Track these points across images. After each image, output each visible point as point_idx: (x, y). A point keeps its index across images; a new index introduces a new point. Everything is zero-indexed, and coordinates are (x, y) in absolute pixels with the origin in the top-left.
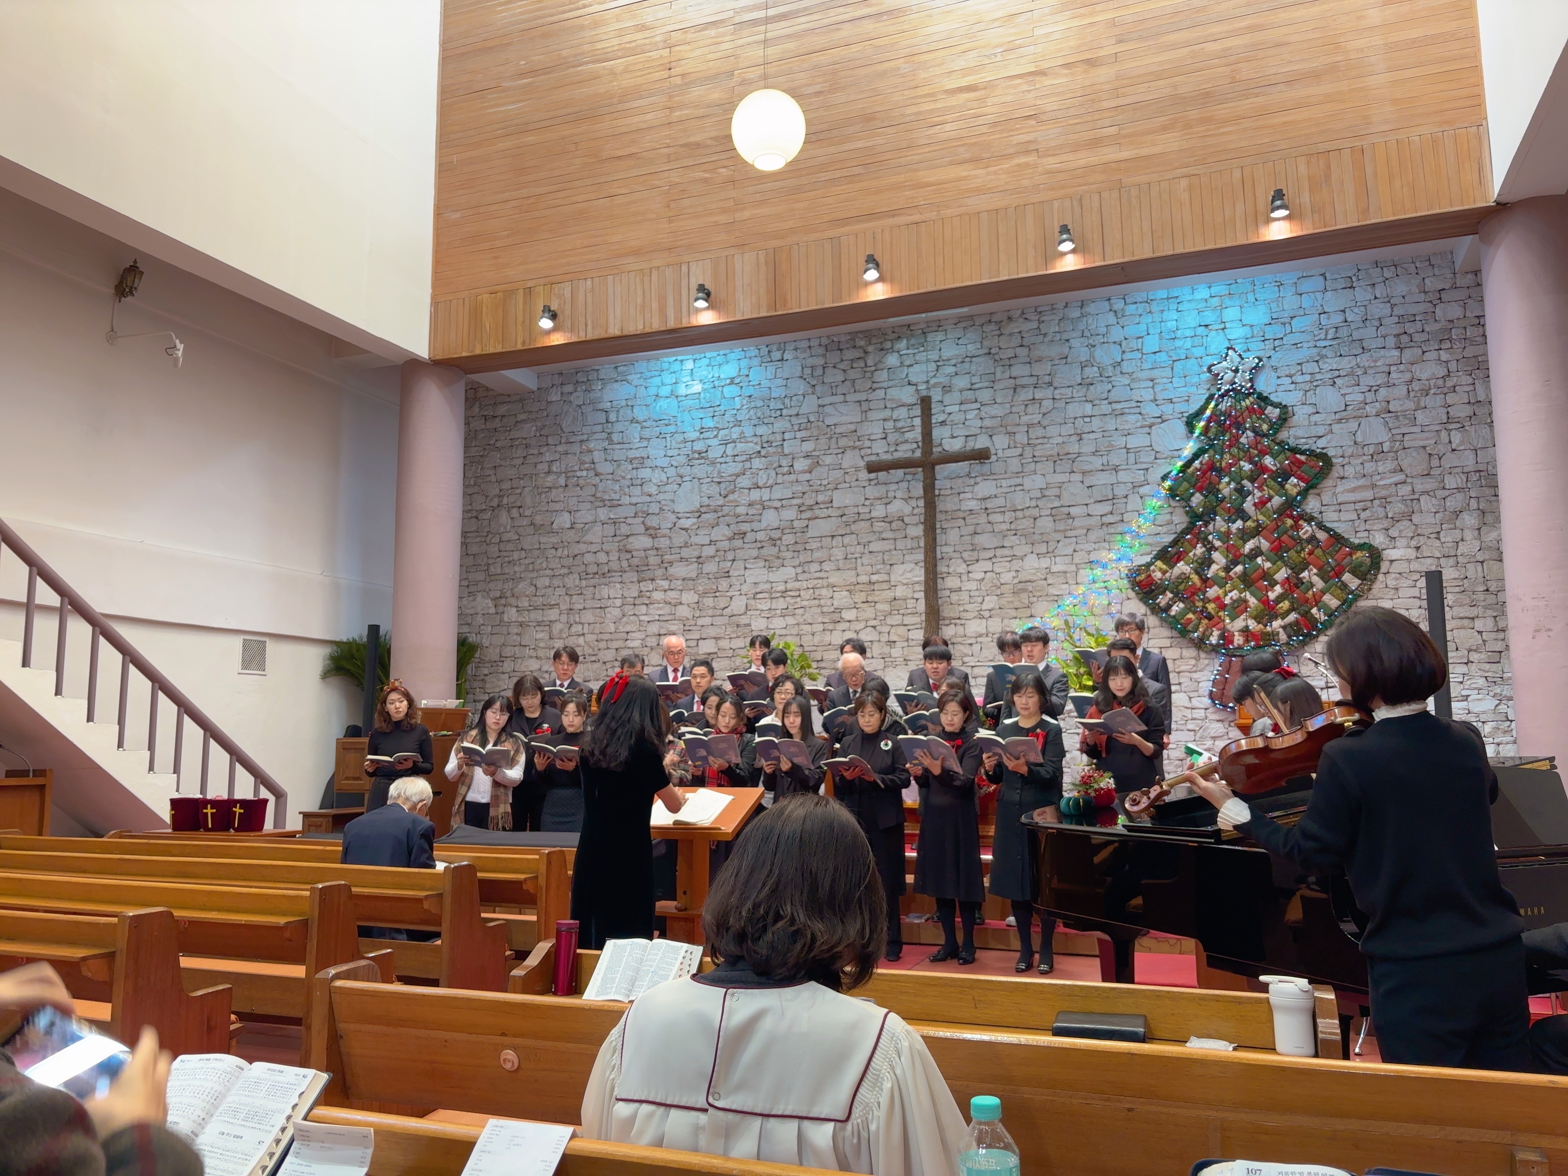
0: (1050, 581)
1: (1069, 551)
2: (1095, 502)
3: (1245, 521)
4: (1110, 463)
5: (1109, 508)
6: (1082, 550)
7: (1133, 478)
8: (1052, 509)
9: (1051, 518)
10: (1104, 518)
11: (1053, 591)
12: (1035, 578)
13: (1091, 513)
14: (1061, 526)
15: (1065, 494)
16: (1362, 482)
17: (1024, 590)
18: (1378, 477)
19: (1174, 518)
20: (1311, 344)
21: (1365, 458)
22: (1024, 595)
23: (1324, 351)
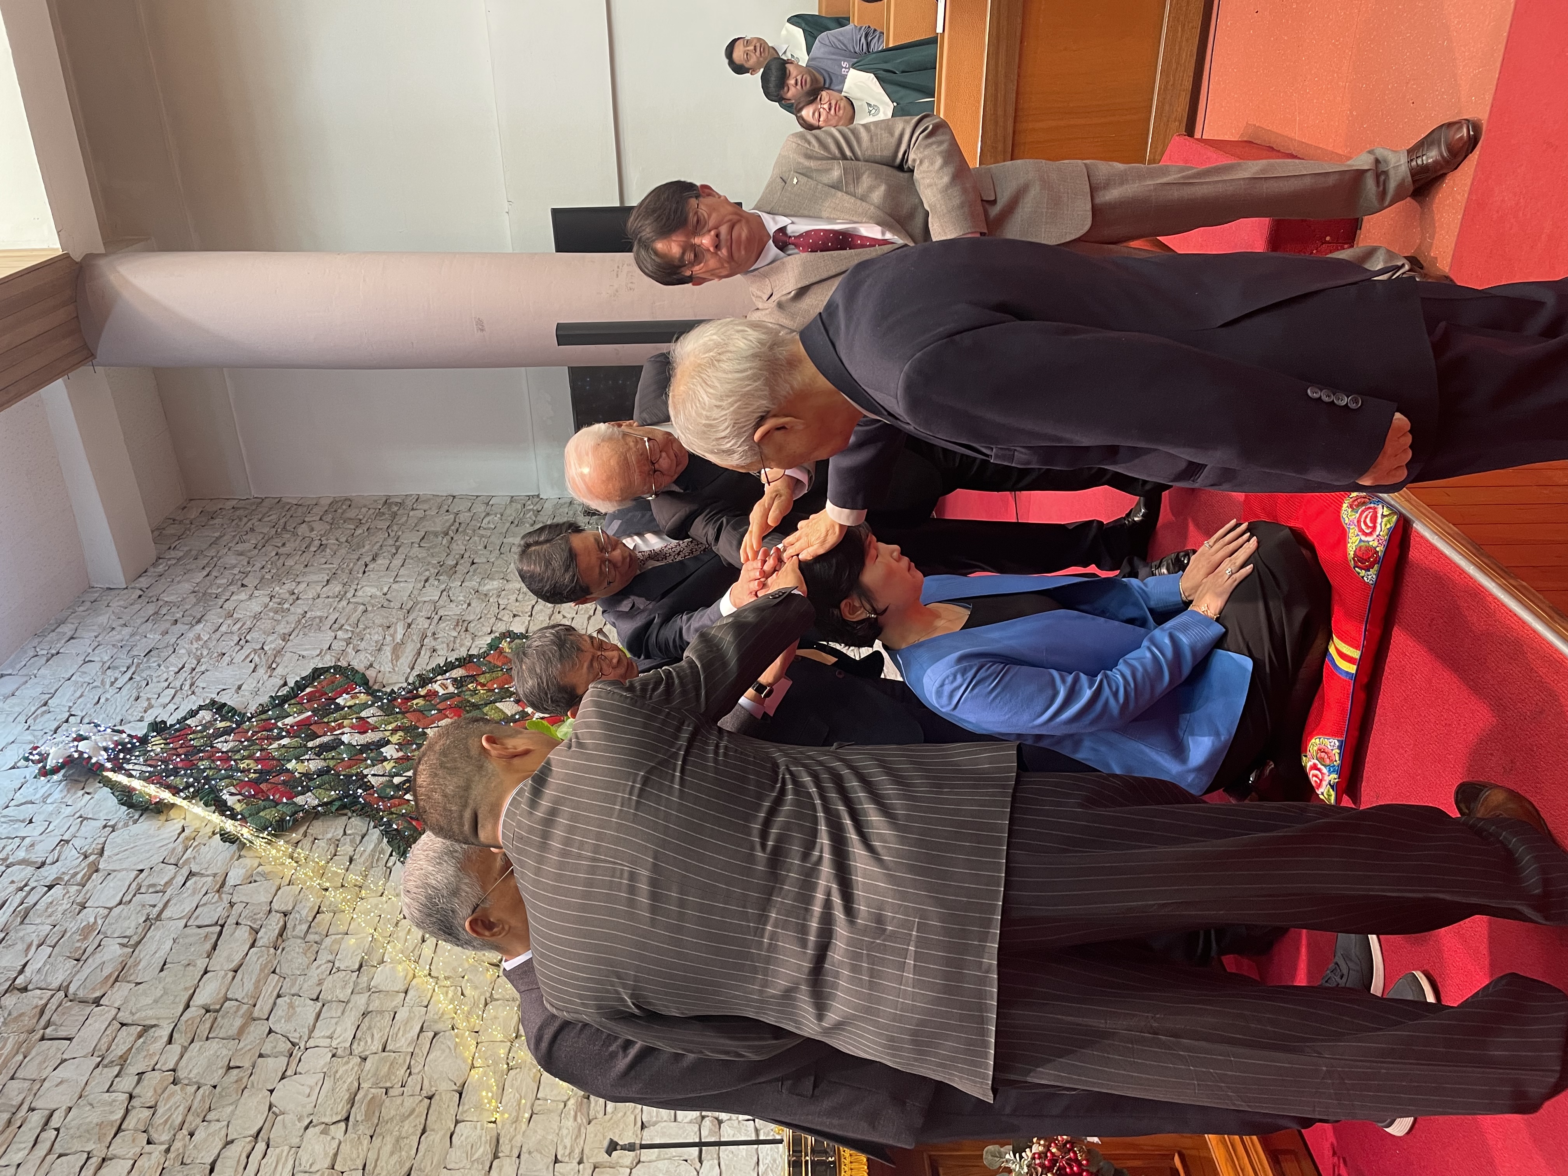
0: (377, 1046)
1: (312, 1009)
2: (209, 956)
3: (388, 742)
4: (127, 934)
5: (243, 934)
6: (320, 983)
7: (194, 893)
8: (170, 1041)
9: (196, 1045)
10: (259, 943)
11: (403, 1042)
12: (351, 1079)
13: (233, 965)
14: (230, 1024)
15: (147, 1015)
16: (387, 650)
17: (374, 1105)
18: (388, 638)
19: (329, 836)
20: (112, 691)
21: (350, 650)
22: (390, 1108)
23: (137, 678)
